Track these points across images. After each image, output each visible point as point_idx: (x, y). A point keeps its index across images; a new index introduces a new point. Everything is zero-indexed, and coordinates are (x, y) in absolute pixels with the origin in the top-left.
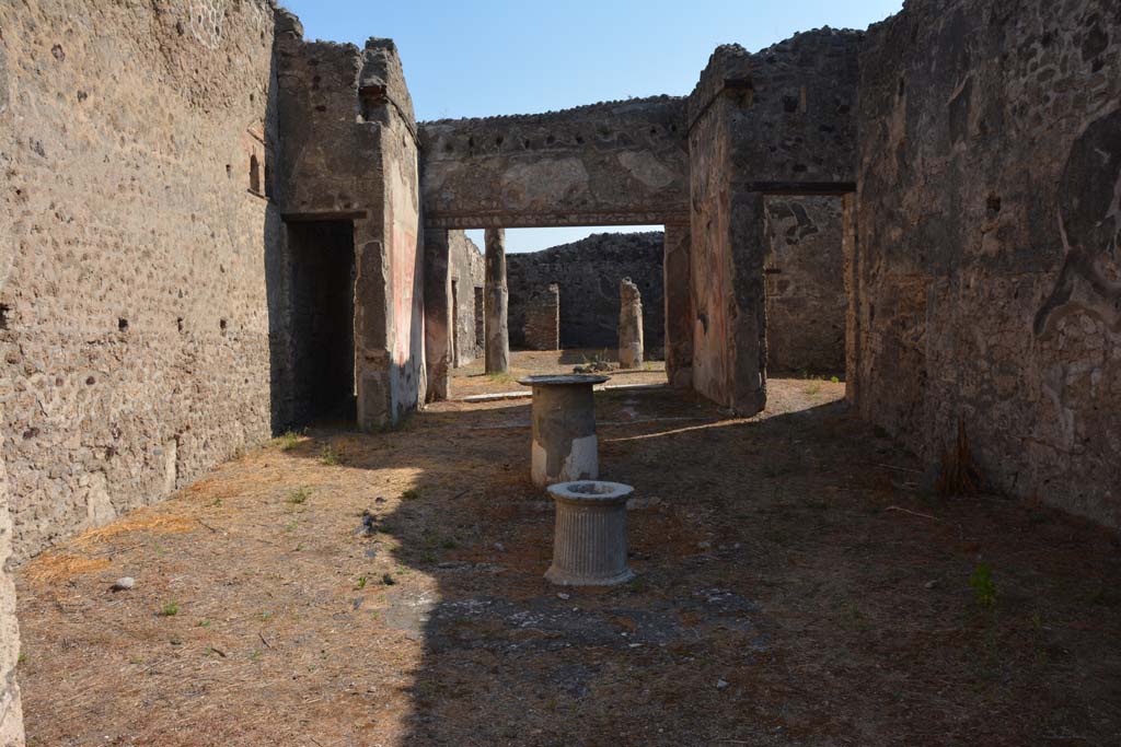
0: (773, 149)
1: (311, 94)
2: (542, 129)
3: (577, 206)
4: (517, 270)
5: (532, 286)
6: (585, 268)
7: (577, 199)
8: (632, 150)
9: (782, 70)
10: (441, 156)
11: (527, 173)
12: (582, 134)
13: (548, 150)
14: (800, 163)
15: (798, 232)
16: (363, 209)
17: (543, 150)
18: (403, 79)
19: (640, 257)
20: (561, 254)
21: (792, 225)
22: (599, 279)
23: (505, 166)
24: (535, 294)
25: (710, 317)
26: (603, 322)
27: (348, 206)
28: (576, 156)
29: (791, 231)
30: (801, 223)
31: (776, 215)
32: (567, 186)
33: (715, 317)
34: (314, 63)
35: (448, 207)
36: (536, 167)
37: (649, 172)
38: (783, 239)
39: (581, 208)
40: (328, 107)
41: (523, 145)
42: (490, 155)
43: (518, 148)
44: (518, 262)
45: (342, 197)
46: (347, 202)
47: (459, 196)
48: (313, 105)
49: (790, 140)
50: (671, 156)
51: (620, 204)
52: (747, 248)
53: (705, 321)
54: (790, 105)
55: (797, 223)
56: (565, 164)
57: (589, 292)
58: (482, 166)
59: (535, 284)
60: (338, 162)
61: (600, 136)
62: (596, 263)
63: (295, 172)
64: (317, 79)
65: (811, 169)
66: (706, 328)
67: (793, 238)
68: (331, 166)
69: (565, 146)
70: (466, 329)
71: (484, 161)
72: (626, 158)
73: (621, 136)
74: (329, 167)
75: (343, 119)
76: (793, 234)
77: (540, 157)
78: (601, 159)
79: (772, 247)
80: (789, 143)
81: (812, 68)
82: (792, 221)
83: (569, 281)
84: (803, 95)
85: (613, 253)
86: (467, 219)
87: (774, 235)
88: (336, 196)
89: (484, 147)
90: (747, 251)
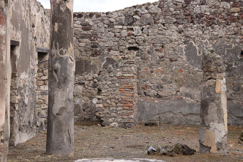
4: (89, 32)
5: (106, 52)
6: (168, 32)
19: (234, 21)
20: (141, 15)
22: (183, 46)
24: (110, 61)
26: (187, 95)
44: (91, 23)
57: (171, 60)
59: (109, 50)
62: (181, 26)
70: (26, 101)
83: (148, 48)
85: (201, 15)
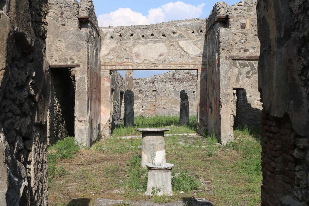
0: (236, 43)
1: (60, 19)
2: (148, 31)
3: (162, 62)
4: (138, 85)
5: (145, 92)
6: (167, 85)
7: (162, 59)
8: (184, 40)
9: (240, 12)
10: (108, 41)
11: (142, 48)
12: (165, 33)
13: (151, 40)
14: (246, 49)
15: (250, 73)
16: (79, 64)
17: (149, 40)
18: (94, 13)
19: (190, 81)
20: (157, 79)
21: (248, 70)
22: (173, 90)
23: (134, 46)
24: (146, 95)
25: (213, 107)
26: (174, 108)
27: (73, 62)
28: (163, 42)
29: (248, 73)
30: (252, 69)
31: (242, 66)
32: (158, 54)
33: (214, 107)
34: (61, 7)
35: (111, 61)
36: (146, 46)
37: (191, 49)
38: (245, 75)
39: (164, 63)
40: (66, 25)
41: (141, 37)
42: (128, 41)
43: (139, 39)
44: (139, 82)
45: (71, 59)
46: (72, 61)
47: (115, 57)
48: (60, 23)
49: (243, 39)
50: (200, 42)
51: (179, 61)
52: (226, 81)
53: (211, 109)
54: (243, 26)
55: (250, 69)
56: (158, 45)
57: (169, 95)
58: (125, 45)
60: (70, 45)
61: (172, 34)
62: (172, 83)
63: (53, 49)
64: (62, 14)
65: (251, 50)
66: (212, 111)
67: (249, 76)
68: (67, 47)
69: (158, 38)
71: (125, 43)
72: (182, 43)
73: (180, 35)
74: (66, 47)
75: (72, 29)
76: (249, 74)
77: (148, 42)
78: (171, 43)
79: (240, 79)
80: (242, 41)
81: (251, 12)
82: (249, 69)
83: (160, 91)
84: (248, 23)
85: (179, 78)
86: (118, 66)
87: (241, 74)
88: (69, 58)
89: (125, 38)
90: (226, 82)
